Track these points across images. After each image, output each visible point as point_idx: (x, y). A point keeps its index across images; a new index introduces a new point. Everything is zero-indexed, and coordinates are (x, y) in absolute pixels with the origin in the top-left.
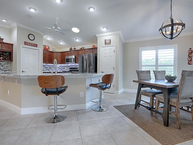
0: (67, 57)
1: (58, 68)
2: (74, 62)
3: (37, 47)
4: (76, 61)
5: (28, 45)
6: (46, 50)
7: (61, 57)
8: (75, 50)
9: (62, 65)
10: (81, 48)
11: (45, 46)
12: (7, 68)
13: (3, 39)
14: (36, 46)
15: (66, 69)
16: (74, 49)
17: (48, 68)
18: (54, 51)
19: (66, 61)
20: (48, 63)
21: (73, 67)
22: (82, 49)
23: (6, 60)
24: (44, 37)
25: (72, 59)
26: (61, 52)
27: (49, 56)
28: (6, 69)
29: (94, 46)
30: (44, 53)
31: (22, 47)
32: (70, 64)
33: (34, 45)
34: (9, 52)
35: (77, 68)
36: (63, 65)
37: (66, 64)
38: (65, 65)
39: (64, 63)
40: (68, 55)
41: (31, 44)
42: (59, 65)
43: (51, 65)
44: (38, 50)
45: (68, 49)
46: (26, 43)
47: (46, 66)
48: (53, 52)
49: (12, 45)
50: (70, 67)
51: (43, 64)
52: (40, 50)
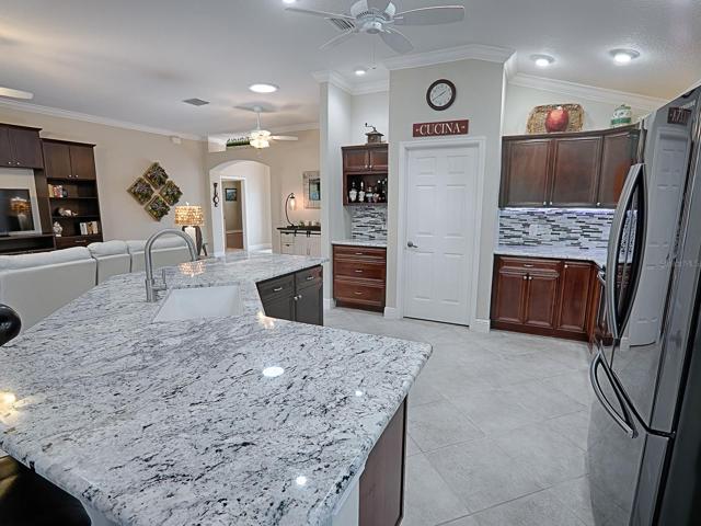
5: (426, 135)
14: (461, 127)
31: (407, 150)
33: (453, 127)
46: (419, 130)
52: (483, 146)
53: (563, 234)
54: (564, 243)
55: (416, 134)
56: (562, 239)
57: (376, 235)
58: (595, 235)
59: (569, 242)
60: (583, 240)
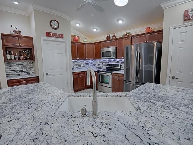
0: (102, 50)
1: (91, 64)
2: (115, 57)
3: (63, 38)
4: (116, 55)
5: (51, 36)
6: (75, 42)
7: (95, 49)
8: (115, 39)
9: (96, 60)
10: (125, 35)
11: (75, 36)
12: (30, 69)
13: (20, 32)
14: (62, 36)
15: (101, 66)
16: (113, 37)
17: (79, 65)
18: (86, 42)
19: (101, 56)
20: (79, 59)
21: (112, 63)
22: (126, 37)
23: (26, 59)
24: (71, 22)
25: (112, 53)
26: (94, 43)
27: (79, 49)
28: (29, 71)
29: (150, 28)
30: (72, 47)
31: (44, 40)
32: (107, 59)
33: (59, 36)
34: (30, 49)
35: (118, 66)
36: (98, 60)
37: (102, 59)
38: (100, 60)
39: (99, 58)
40: (104, 46)
41: (55, 35)
42: (92, 60)
43: (82, 61)
44: (65, 42)
45: (104, 38)
46: (48, 34)
47: (77, 63)
48: (85, 44)
49: (32, 38)
50: (108, 63)
51: (73, 60)
52: (67, 43)
53: (78, 66)
54: (78, 68)
55: (47, 35)
56: (78, 67)
57: (20, 73)
58: (83, 65)
59: (79, 68)
60: (81, 67)
